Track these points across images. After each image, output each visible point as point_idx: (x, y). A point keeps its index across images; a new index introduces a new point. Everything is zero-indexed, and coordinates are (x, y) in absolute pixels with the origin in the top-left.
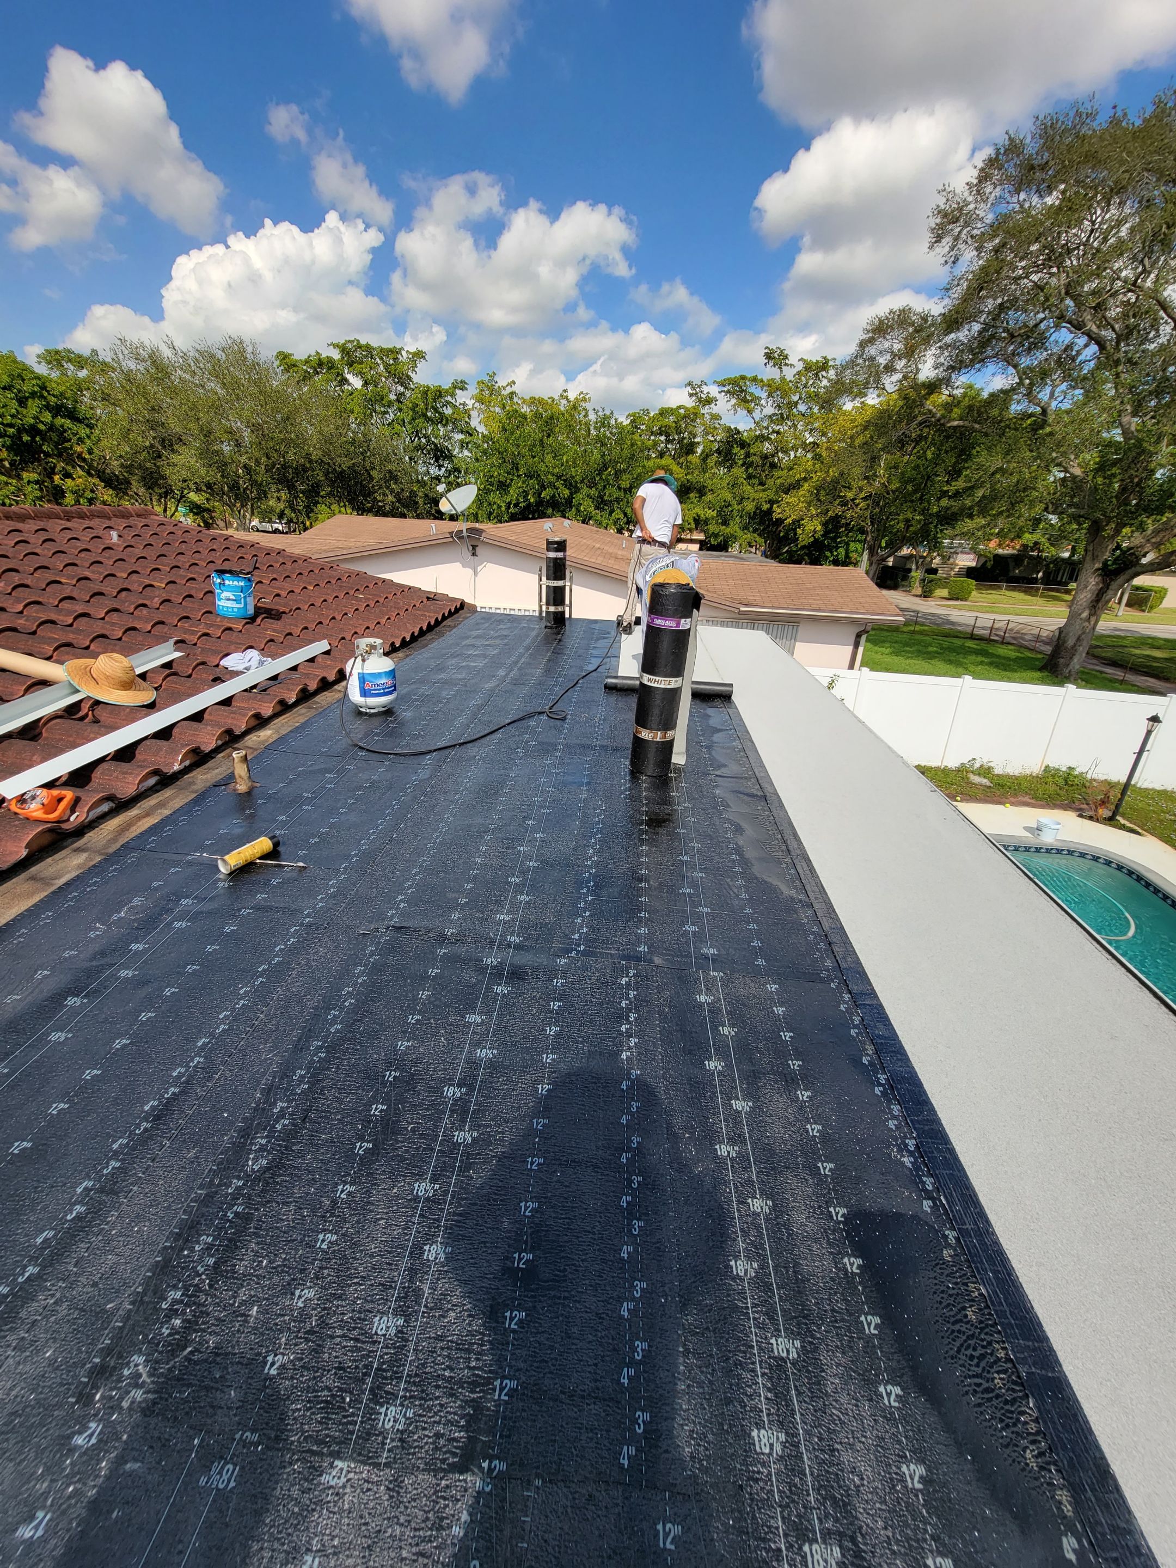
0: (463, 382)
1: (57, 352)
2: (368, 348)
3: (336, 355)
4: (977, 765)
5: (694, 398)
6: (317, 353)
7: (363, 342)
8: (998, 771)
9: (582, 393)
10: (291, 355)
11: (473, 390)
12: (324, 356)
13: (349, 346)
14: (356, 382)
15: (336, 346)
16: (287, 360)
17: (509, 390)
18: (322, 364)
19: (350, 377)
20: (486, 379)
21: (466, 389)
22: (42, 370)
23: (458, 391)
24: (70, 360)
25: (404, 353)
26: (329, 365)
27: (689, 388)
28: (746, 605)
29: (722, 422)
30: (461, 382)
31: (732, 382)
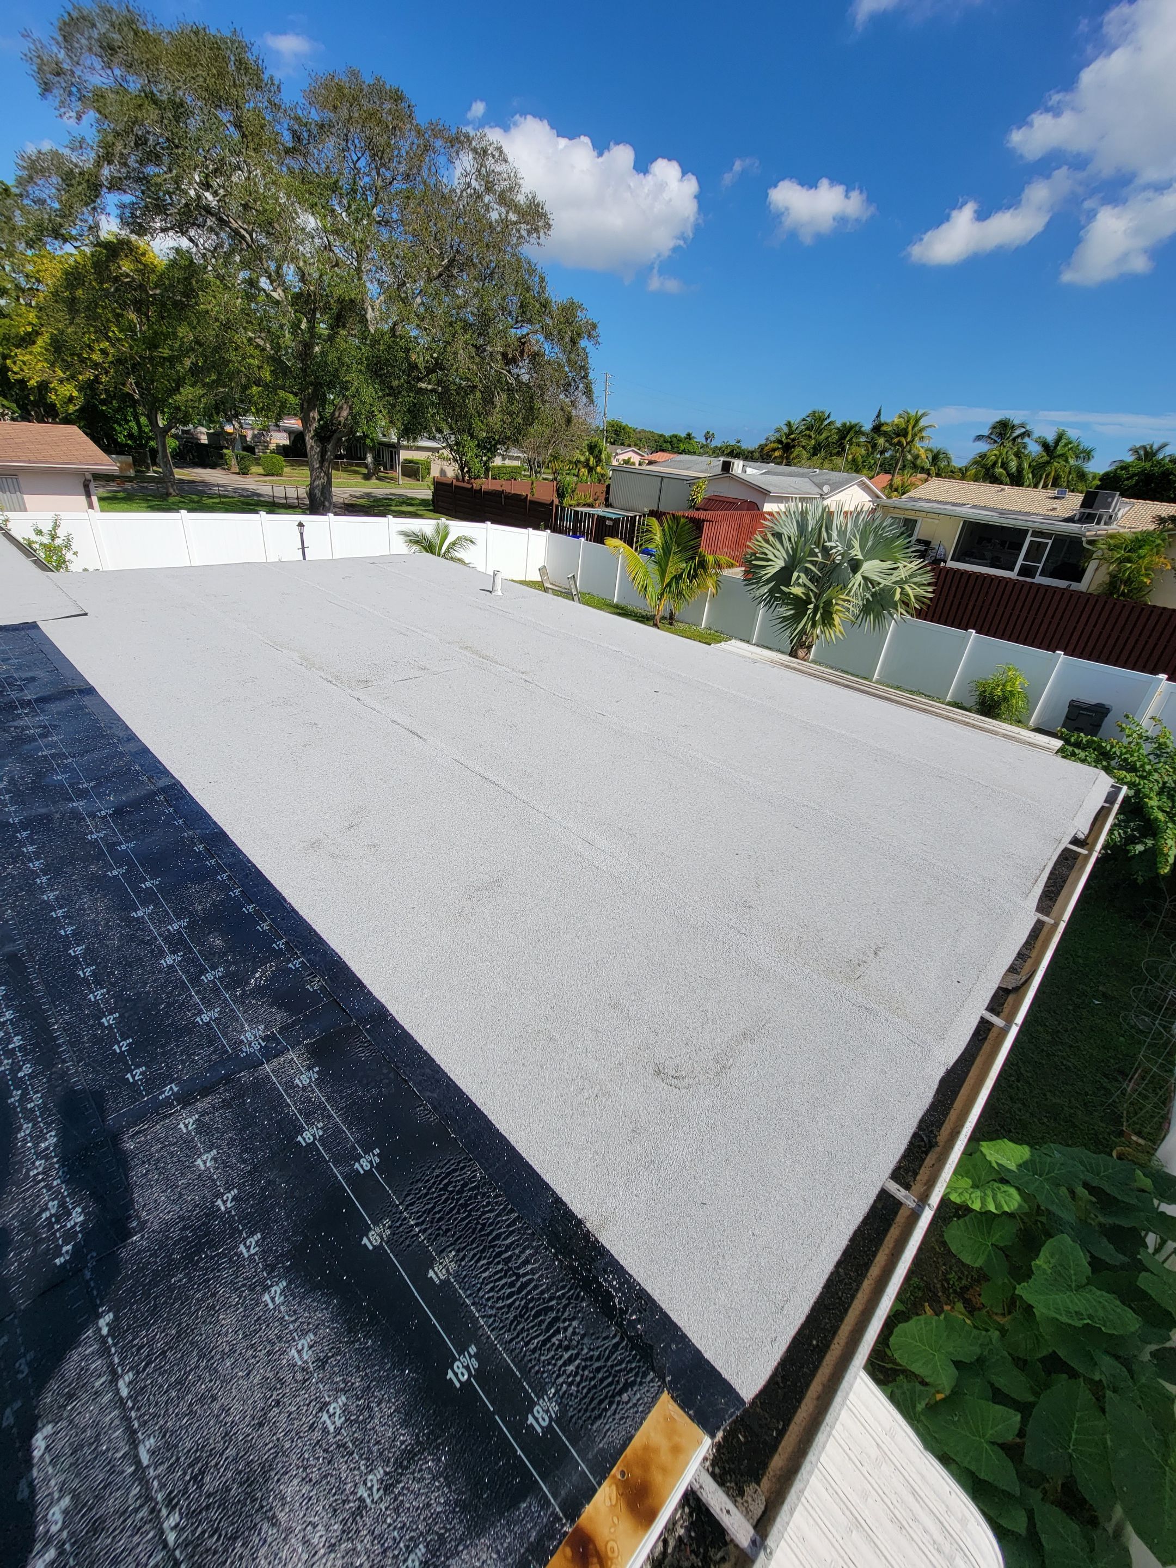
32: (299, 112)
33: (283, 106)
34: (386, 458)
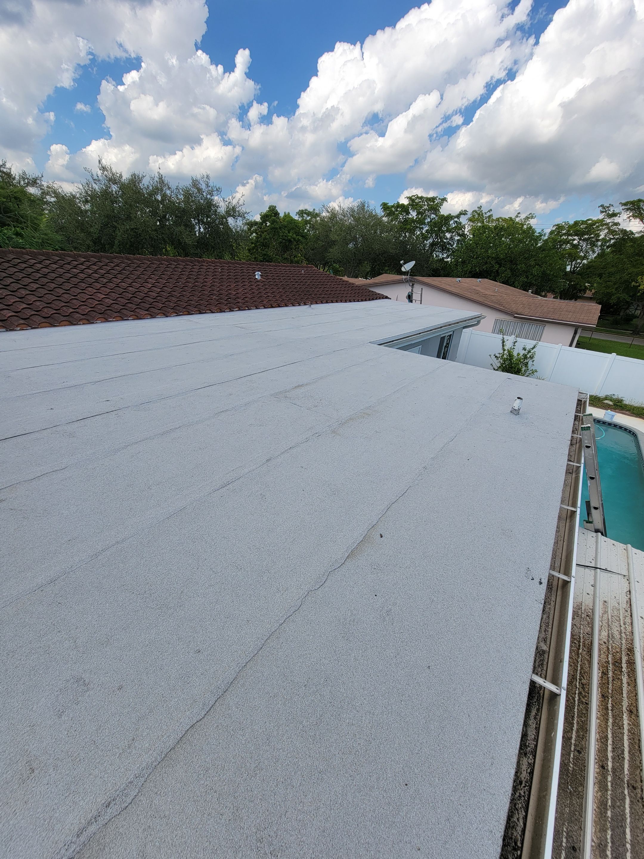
1: (302, 211)
2: (422, 198)
3: (407, 202)
4: (615, 397)
5: (604, 214)
6: (399, 202)
7: (420, 195)
9: (531, 214)
10: (388, 203)
11: (469, 215)
12: (401, 203)
13: (413, 198)
14: (414, 214)
15: (408, 198)
16: (385, 206)
17: (488, 214)
18: (399, 207)
19: (411, 211)
20: (477, 209)
22: (296, 218)
24: (305, 213)
25: (438, 198)
26: (403, 207)
27: (601, 208)
28: (519, 314)
29: (620, 227)
30: (465, 211)
31: (632, 203)
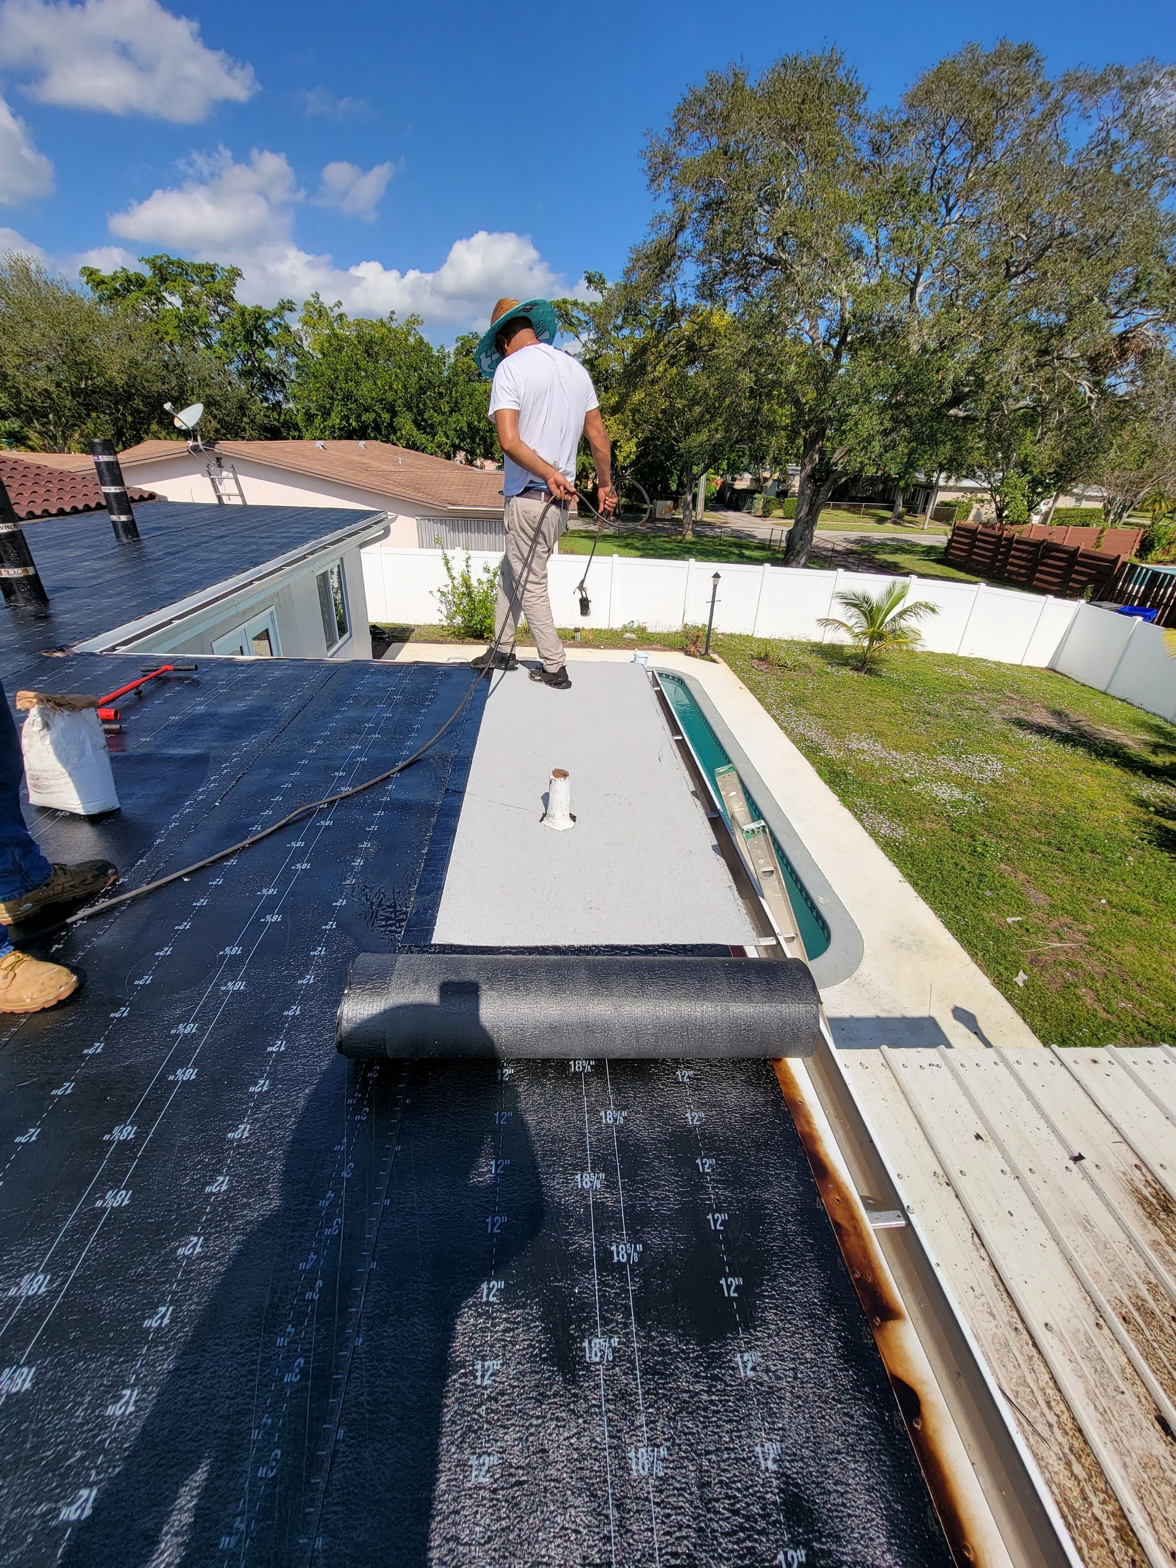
0: (290, 302)
2: (180, 264)
3: (147, 272)
4: (635, 626)
6: (124, 269)
7: (174, 258)
8: (649, 630)
9: (413, 315)
10: (98, 271)
11: (300, 313)
12: (131, 272)
13: (159, 261)
14: (176, 301)
15: (148, 261)
16: (93, 277)
17: (337, 311)
18: (133, 283)
20: (312, 300)
21: (295, 310)
23: (287, 313)
25: (219, 269)
26: (140, 282)
28: (453, 505)
30: (288, 302)
32: (885, 118)
33: (867, 117)
34: (920, 501)
